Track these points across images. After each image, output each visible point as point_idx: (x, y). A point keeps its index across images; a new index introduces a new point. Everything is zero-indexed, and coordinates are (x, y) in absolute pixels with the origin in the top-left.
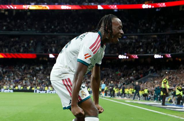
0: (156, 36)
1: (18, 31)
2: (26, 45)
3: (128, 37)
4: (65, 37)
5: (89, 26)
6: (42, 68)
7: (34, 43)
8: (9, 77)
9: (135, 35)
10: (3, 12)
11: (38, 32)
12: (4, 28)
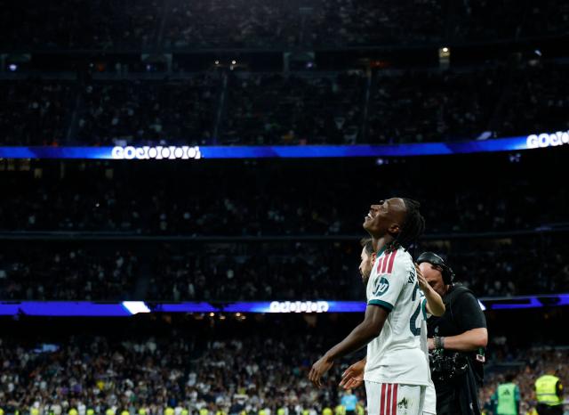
0: (509, 241)
1: (75, 229)
2: (101, 275)
3: (424, 243)
4: (226, 246)
5: (299, 212)
6: (152, 346)
7: (129, 268)
8: (47, 377)
9: (444, 240)
10: (27, 168)
11: (139, 231)
12: (32, 220)
